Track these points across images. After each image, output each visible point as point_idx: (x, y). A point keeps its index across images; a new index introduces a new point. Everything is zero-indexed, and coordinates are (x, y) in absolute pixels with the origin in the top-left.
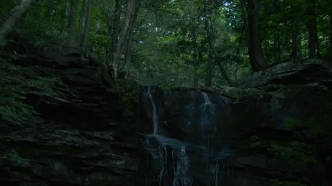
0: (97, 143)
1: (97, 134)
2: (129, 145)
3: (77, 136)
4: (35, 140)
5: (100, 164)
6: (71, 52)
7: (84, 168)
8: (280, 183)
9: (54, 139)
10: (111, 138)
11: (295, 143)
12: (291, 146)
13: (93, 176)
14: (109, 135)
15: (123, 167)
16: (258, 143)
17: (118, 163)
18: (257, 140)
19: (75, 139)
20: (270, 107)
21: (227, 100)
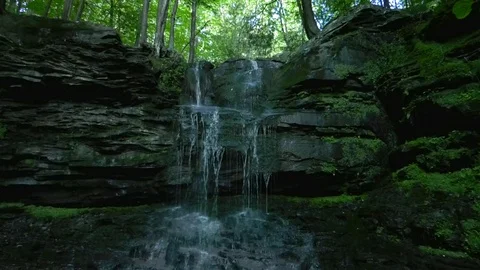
0: (124, 120)
1: (126, 111)
2: (162, 119)
3: (103, 114)
4: (56, 124)
5: (129, 141)
6: (106, 34)
7: (108, 148)
8: (336, 141)
9: (73, 121)
10: (141, 113)
11: (350, 93)
12: (346, 97)
13: (122, 156)
14: (139, 111)
15: (157, 143)
16: (307, 99)
17: (152, 139)
18: (307, 96)
19: (99, 118)
20: (318, 58)
21: (277, 65)
